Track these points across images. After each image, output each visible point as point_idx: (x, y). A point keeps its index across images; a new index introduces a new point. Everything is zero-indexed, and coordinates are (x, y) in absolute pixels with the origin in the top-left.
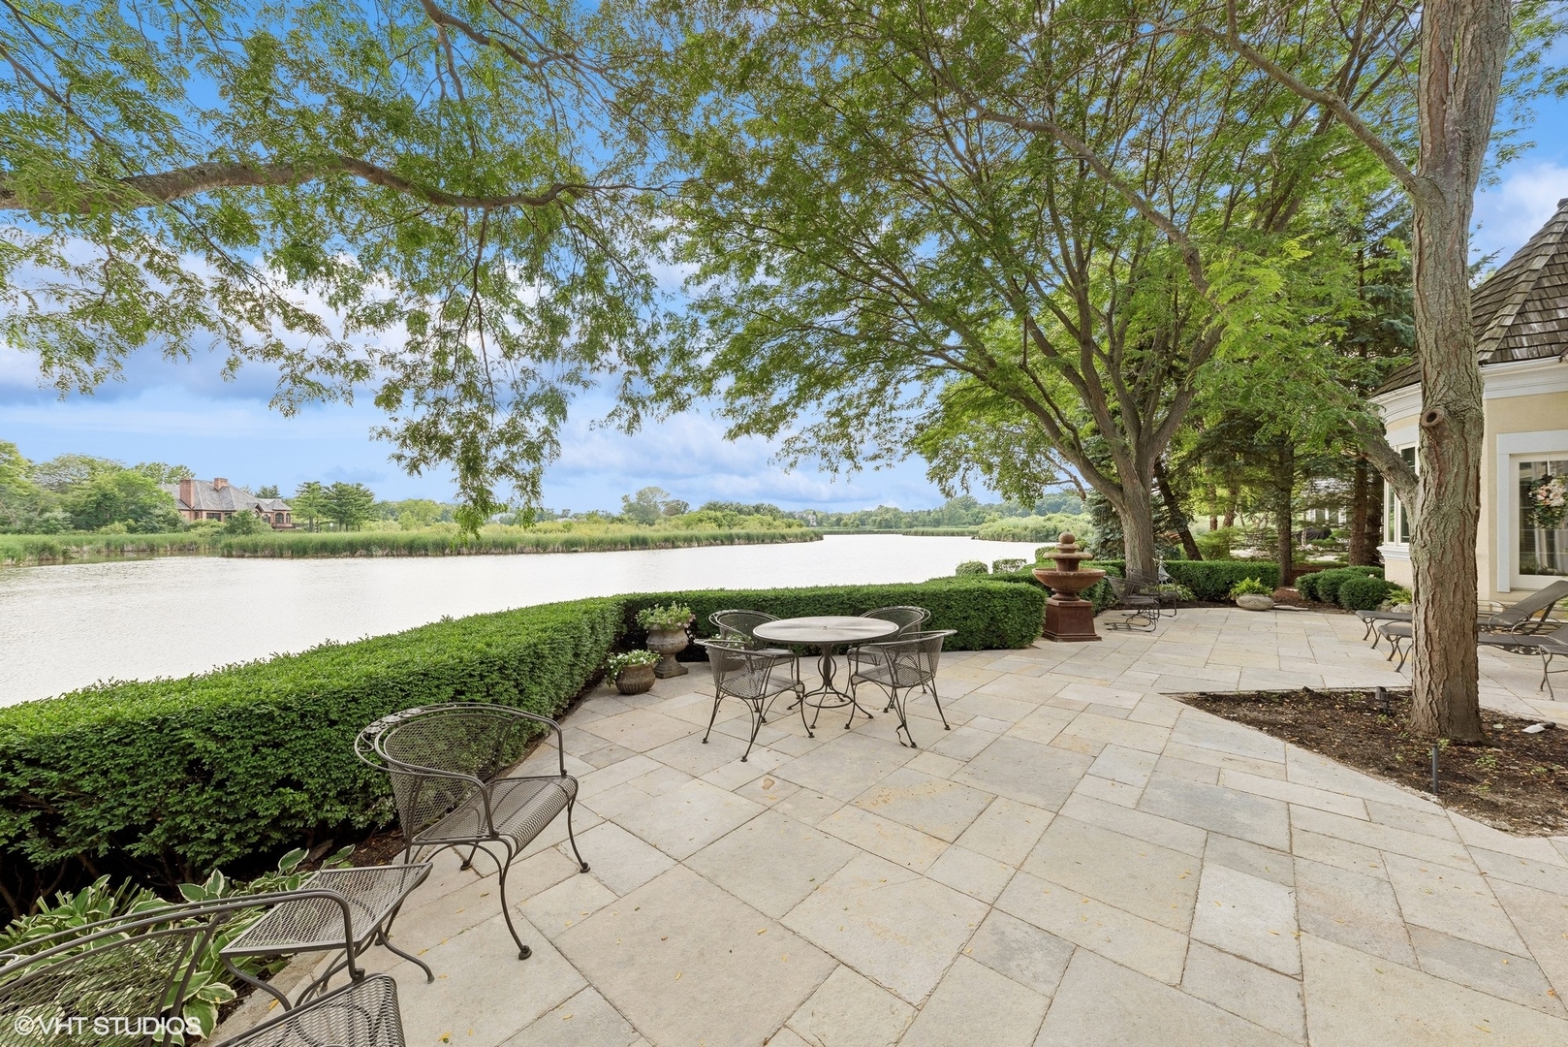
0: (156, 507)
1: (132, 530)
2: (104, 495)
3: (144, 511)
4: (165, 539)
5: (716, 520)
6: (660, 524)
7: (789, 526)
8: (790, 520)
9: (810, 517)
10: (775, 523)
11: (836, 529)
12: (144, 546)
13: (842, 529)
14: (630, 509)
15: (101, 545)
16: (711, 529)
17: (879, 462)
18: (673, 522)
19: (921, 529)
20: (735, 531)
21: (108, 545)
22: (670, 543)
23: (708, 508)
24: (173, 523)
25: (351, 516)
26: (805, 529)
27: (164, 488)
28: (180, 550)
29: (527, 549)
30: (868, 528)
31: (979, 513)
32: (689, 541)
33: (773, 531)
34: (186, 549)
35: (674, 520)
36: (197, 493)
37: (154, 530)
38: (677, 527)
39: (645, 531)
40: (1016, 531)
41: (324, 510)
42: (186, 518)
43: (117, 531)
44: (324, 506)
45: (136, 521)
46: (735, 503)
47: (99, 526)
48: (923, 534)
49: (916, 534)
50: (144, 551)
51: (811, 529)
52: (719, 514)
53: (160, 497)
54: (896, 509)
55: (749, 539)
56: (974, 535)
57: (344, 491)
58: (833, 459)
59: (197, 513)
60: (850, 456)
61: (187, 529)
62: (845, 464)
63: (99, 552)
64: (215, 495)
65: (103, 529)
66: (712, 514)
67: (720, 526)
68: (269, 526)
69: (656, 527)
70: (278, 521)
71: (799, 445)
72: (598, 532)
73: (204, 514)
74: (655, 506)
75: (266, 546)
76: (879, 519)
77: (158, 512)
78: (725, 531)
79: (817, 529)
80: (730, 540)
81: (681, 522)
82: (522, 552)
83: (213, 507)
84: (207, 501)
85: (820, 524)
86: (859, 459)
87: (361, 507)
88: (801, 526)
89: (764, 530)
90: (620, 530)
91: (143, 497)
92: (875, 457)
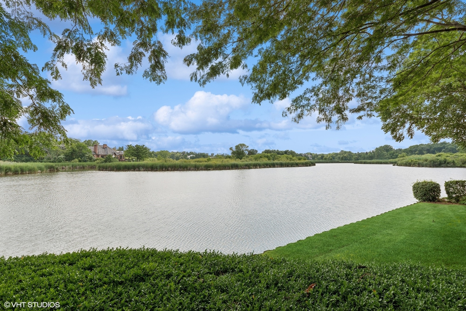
0: (86, 154)
1: (80, 161)
2: (73, 150)
3: (83, 155)
4: (87, 164)
5: (267, 157)
6: (244, 159)
7: (300, 159)
8: (300, 157)
9: (309, 156)
10: (293, 158)
11: (321, 160)
12: (81, 166)
13: (324, 161)
14: (233, 153)
15: (71, 166)
16: (265, 161)
17: (362, 113)
18: (250, 158)
19: (364, 161)
20: (276, 161)
21: (73, 166)
22: (248, 167)
23: (265, 153)
24: (91, 159)
25: (141, 156)
26: (307, 161)
27: (89, 148)
28: (91, 168)
29: (191, 169)
30: (336, 160)
31: (394, 153)
32: (255, 166)
33: (292, 162)
34: (92, 168)
35: (250, 157)
36: (98, 149)
37: (85, 161)
38: (251, 160)
39: (238, 162)
40: (420, 162)
41: (133, 155)
42: (95, 157)
43: (76, 162)
44: (133, 153)
45: (81, 158)
46: (276, 150)
47: (72, 160)
48: (365, 163)
49: (361, 163)
50: (81, 168)
51: (310, 161)
52: (269, 154)
53: (88, 151)
54: (350, 152)
55: (282, 165)
56: (394, 164)
57: (139, 148)
58: (327, 113)
59: (98, 156)
60: (339, 110)
61: (94, 161)
62: (336, 117)
63: (70, 168)
64: (103, 150)
65: (73, 161)
66: (266, 154)
67: (269, 159)
68: (118, 160)
69: (243, 160)
70: (120, 158)
71: (304, 102)
72: (218, 162)
73: (100, 156)
74: (243, 152)
75: (109, 167)
76: (341, 156)
77: (87, 155)
78: (271, 162)
79: (312, 161)
80: (273, 166)
81: (253, 158)
82: (190, 170)
83: (103, 154)
84: (101, 152)
85: (313, 158)
86: (347, 112)
87: (143, 153)
88: (305, 159)
89: (288, 161)
90: (228, 161)
91: (84, 151)
92: (359, 110)
